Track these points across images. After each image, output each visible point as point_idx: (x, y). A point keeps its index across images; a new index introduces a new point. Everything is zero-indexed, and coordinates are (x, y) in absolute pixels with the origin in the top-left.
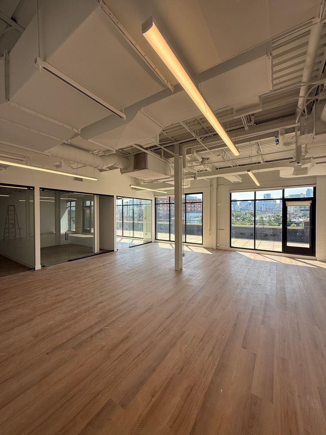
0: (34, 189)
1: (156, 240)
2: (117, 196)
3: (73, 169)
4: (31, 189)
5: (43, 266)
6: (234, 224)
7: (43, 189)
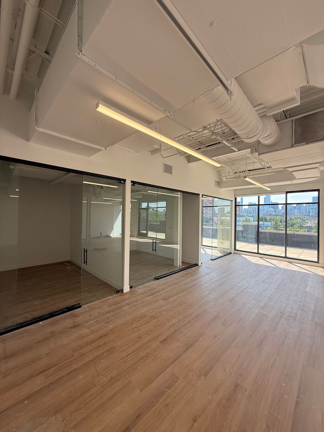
0: (126, 183)
1: (235, 251)
2: (202, 195)
3: (163, 158)
5: (131, 287)
6: (262, 229)
7: (134, 183)
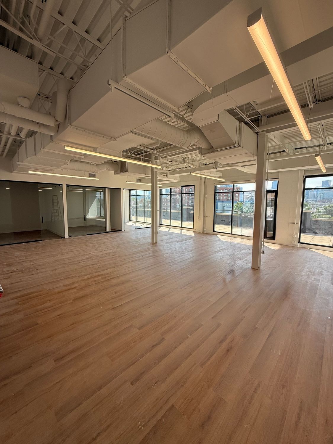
0: (62, 186)
1: (160, 225)
4: (60, 185)
5: (70, 237)
6: (217, 212)
7: (68, 186)
